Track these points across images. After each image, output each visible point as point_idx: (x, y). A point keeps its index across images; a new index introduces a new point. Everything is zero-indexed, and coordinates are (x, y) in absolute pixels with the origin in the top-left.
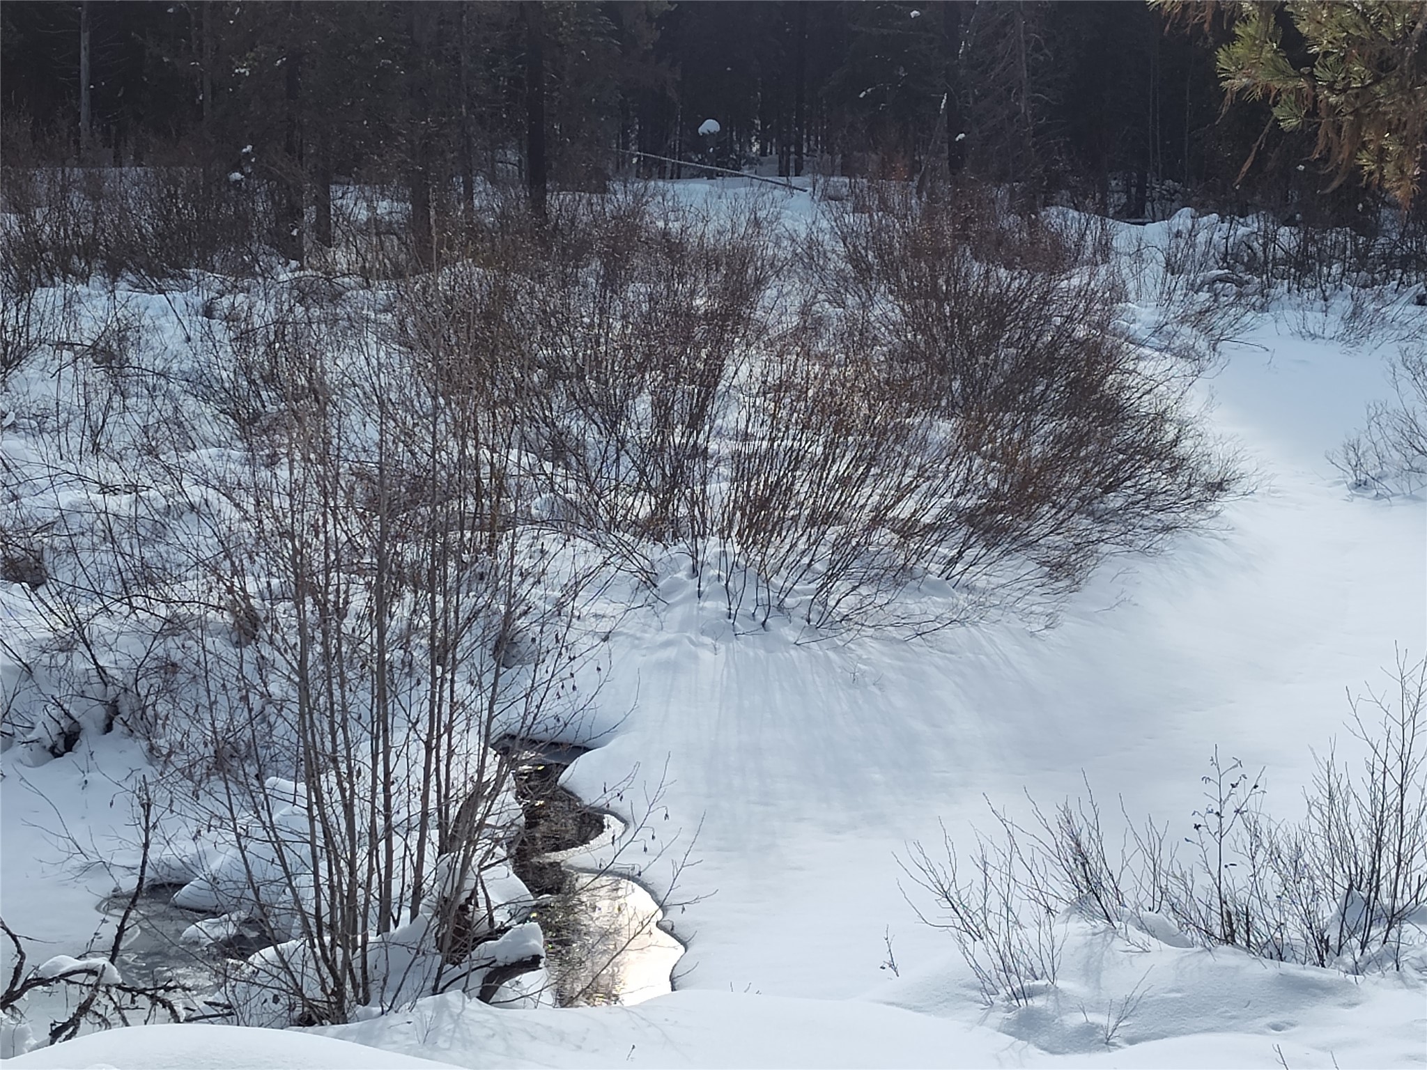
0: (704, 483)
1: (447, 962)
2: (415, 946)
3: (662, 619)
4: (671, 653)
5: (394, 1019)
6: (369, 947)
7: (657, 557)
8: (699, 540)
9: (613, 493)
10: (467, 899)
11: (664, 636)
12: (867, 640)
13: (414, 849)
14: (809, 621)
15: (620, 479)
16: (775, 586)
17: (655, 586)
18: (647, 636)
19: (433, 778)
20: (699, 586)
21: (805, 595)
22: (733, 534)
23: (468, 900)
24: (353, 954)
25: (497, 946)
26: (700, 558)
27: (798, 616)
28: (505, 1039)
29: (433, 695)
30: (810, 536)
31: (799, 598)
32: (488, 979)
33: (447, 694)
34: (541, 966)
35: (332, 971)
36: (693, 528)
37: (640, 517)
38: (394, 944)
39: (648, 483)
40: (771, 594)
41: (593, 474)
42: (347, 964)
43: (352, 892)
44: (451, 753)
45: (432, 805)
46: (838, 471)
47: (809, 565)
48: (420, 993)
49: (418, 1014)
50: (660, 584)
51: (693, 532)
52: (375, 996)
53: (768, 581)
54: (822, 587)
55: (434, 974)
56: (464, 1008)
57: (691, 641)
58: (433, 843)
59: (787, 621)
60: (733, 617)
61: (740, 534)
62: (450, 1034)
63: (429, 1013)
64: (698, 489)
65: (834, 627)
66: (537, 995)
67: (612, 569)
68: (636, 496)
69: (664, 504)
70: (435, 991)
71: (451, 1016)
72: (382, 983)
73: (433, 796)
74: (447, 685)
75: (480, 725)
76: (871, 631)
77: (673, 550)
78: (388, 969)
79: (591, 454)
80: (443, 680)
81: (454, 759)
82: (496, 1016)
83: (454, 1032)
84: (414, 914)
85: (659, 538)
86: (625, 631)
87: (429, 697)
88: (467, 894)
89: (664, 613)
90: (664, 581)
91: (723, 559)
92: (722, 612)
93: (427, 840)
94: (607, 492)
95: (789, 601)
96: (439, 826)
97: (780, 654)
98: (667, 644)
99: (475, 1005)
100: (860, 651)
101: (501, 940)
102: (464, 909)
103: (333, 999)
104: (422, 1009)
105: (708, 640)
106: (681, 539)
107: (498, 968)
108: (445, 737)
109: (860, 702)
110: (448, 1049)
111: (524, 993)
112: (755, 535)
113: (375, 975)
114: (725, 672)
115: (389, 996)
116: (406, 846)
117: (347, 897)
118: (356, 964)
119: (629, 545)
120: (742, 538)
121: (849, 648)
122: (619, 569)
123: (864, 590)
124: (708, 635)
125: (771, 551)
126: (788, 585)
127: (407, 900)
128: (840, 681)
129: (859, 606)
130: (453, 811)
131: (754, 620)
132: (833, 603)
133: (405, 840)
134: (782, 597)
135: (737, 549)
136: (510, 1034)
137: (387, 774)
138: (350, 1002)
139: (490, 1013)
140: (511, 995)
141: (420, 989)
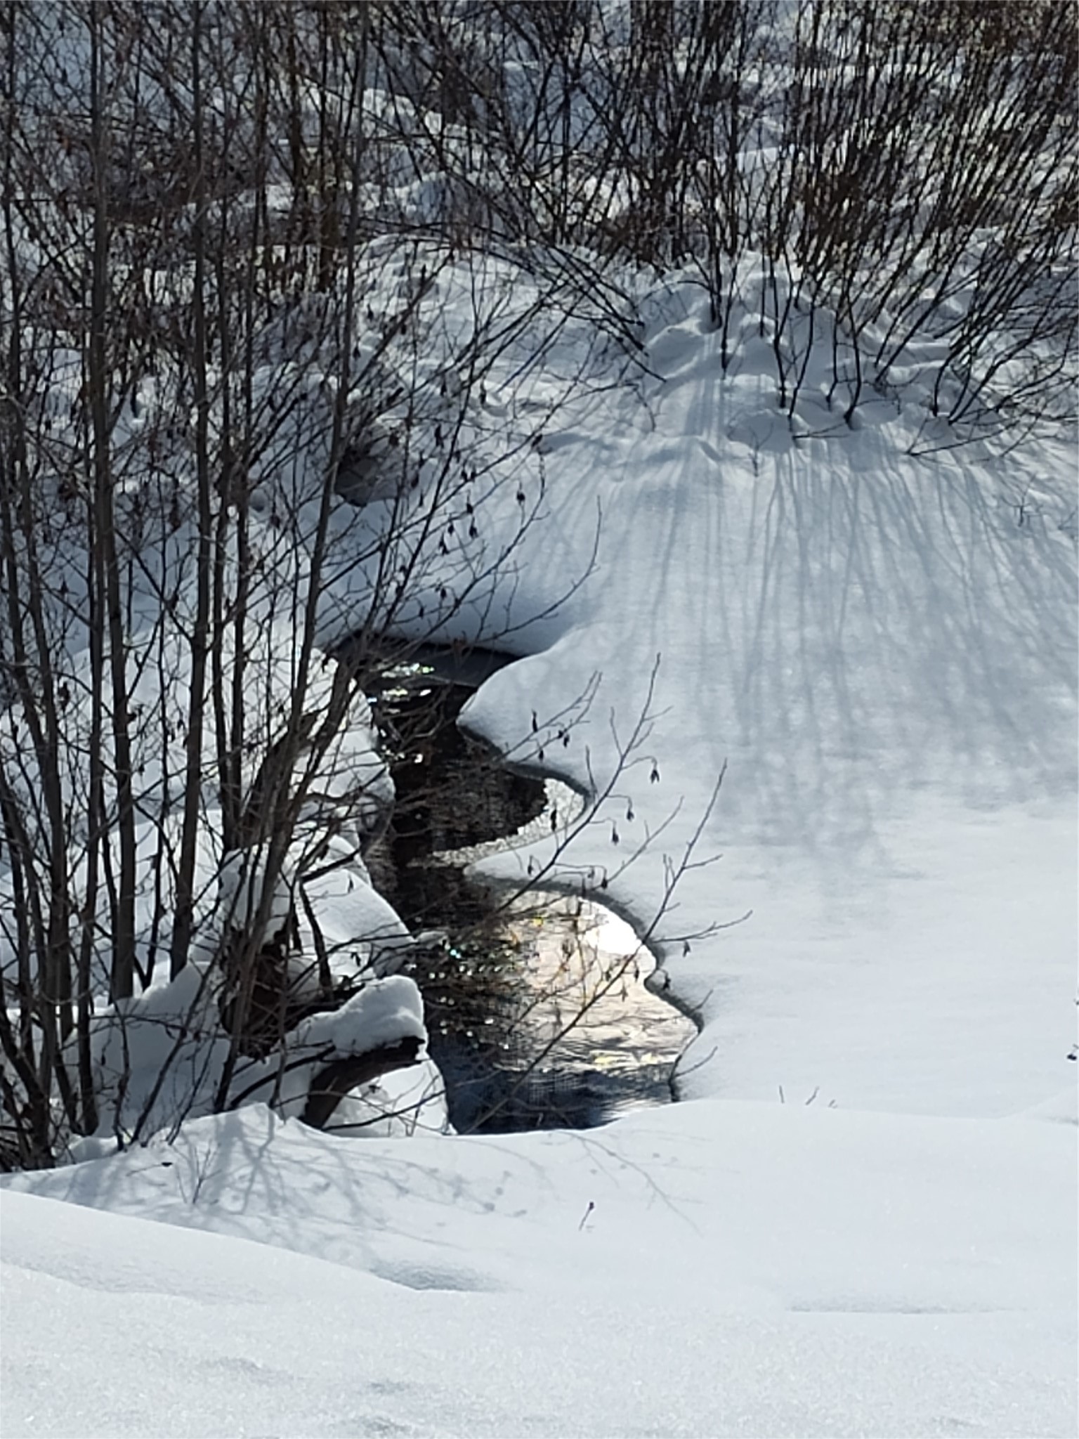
0: (732, 151)
1: (242, 1051)
2: (177, 1022)
3: (654, 410)
4: (671, 473)
5: (139, 1159)
6: (93, 1024)
7: (643, 289)
8: (724, 258)
9: (558, 172)
10: (277, 934)
11: (658, 442)
12: (1047, 444)
13: (176, 842)
14: (935, 409)
15: (572, 143)
16: (870, 343)
17: (640, 347)
18: (625, 442)
19: (209, 707)
20: (724, 346)
21: (929, 360)
22: (789, 247)
23: (281, 936)
24: (64, 1038)
25: (337, 1022)
26: (725, 293)
27: (914, 400)
28: (348, 1194)
29: (205, 549)
30: (938, 246)
31: (916, 367)
32: (317, 1083)
33: (231, 548)
34: (418, 1057)
35: (24, 1070)
36: (711, 232)
37: (609, 215)
38: (139, 1018)
39: (625, 150)
40: (862, 358)
41: (521, 135)
42: (53, 1054)
43: (59, 921)
44: (241, 657)
45: (209, 755)
46: (991, 121)
47: (936, 302)
48: (187, 1110)
49: (184, 1150)
50: (651, 343)
51: (712, 242)
52: (105, 1115)
53: (855, 334)
54: (958, 347)
55: (217, 1072)
56: (271, 1137)
57: (710, 452)
58: (211, 830)
59: (893, 408)
60: (789, 403)
61: (802, 246)
62: (245, 1185)
63: (203, 1146)
64: (720, 159)
65: (983, 419)
66: (413, 1112)
67: (557, 315)
68: (603, 175)
69: (657, 190)
70: (218, 1107)
71: (247, 1151)
72: (116, 1093)
73: (209, 738)
74: (232, 529)
75: (295, 606)
76: (1054, 428)
77: (675, 278)
78: (127, 1065)
79: (516, 98)
80: (224, 519)
81: (249, 671)
82: (334, 1152)
83: (252, 1180)
84: (178, 965)
85: (645, 255)
86: (584, 433)
87: (197, 550)
88: (275, 925)
89: (657, 399)
90: (656, 338)
91: (769, 293)
92: (766, 395)
93: (200, 824)
94: (546, 169)
95: (896, 371)
96: (223, 797)
97: (879, 474)
98: (664, 456)
99: (291, 1130)
100: (1033, 466)
101: (343, 1009)
102: (272, 951)
103: (26, 1123)
104: (192, 1138)
105: (741, 449)
106: (688, 255)
107: (338, 1062)
108: (230, 629)
109: (1034, 561)
110: (241, 1213)
111: (389, 1108)
112: (831, 247)
113: (107, 1076)
114: (775, 509)
115: (130, 1117)
116: (161, 834)
117: (49, 932)
118: (71, 1056)
119: (588, 267)
120: (805, 254)
121: (1013, 460)
122: (569, 313)
123: (1041, 349)
124: (741, 439)
125: (861, 276)
126: (895, 340)
127: (164, 937)
128: (996, 523)
129: (1031, 379)
130: (249, 772)
131: (830, 408)
132: (980, 375)
133: (160, 824)
134: (882, 364)
135: (797, 273)
136: (357, 1183)
137: (121, 698)
138: (57, 1128)
139: (322, 1145)
140: (364, 1112)
141: (187, 1101)
